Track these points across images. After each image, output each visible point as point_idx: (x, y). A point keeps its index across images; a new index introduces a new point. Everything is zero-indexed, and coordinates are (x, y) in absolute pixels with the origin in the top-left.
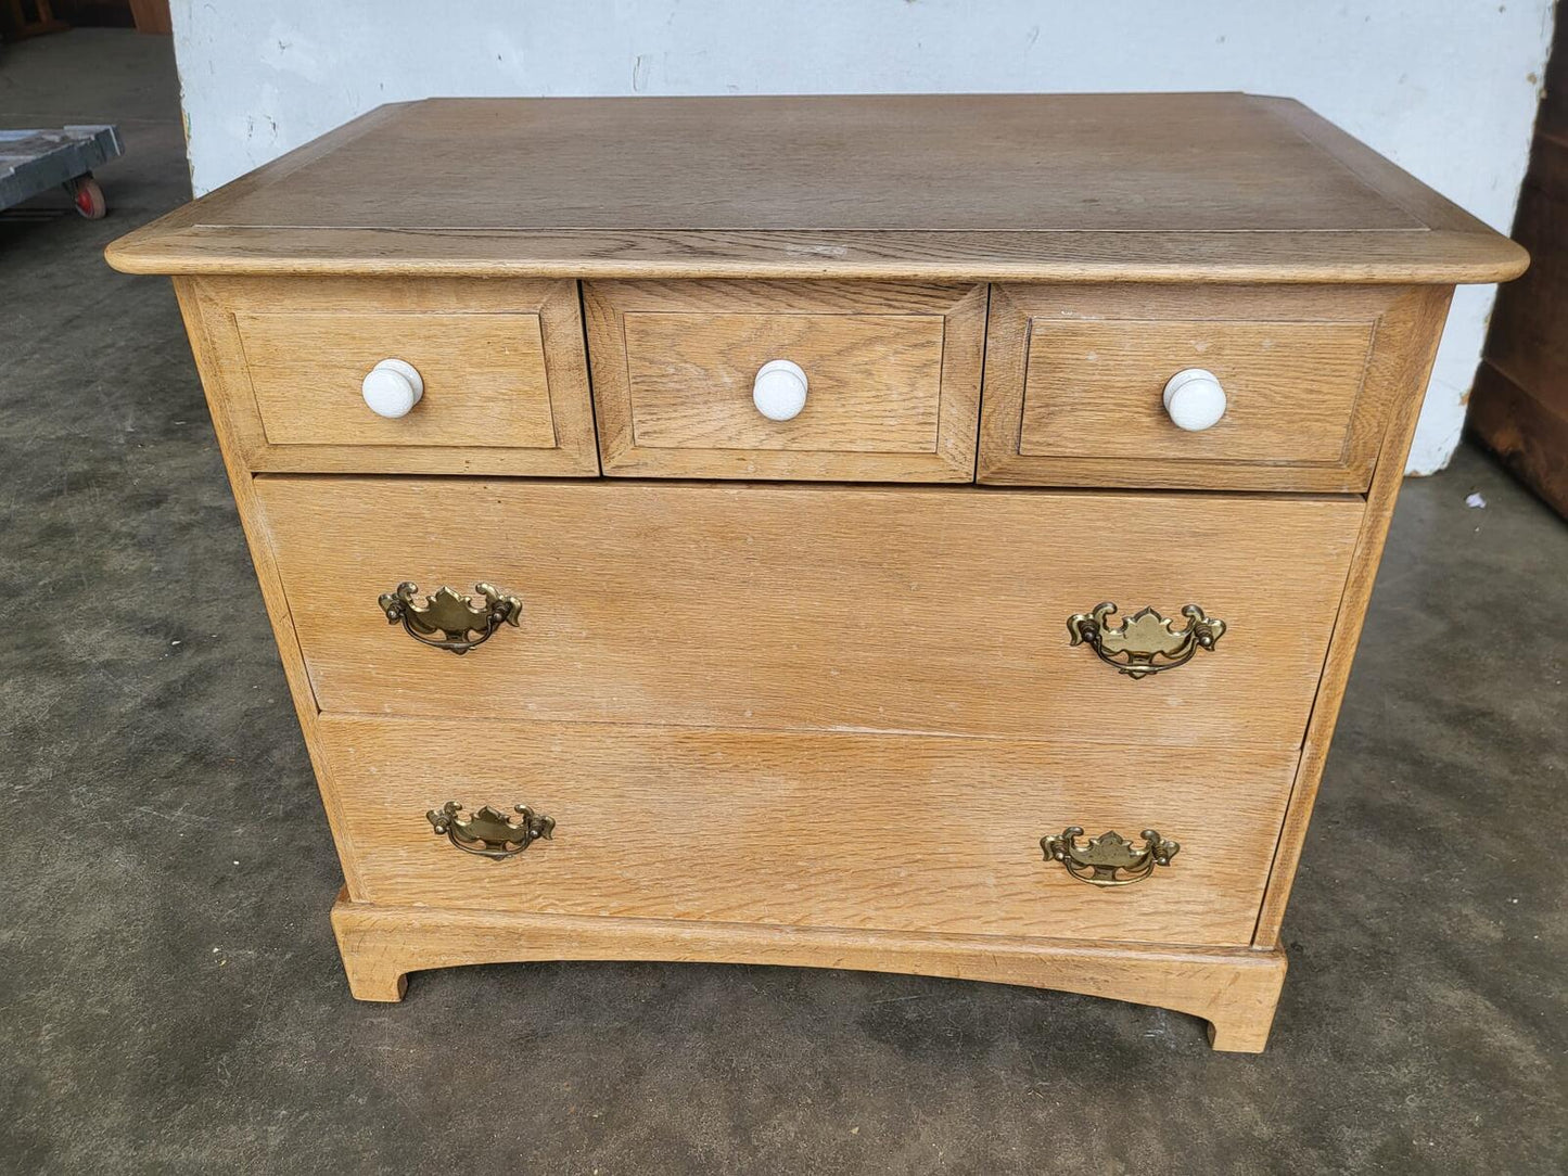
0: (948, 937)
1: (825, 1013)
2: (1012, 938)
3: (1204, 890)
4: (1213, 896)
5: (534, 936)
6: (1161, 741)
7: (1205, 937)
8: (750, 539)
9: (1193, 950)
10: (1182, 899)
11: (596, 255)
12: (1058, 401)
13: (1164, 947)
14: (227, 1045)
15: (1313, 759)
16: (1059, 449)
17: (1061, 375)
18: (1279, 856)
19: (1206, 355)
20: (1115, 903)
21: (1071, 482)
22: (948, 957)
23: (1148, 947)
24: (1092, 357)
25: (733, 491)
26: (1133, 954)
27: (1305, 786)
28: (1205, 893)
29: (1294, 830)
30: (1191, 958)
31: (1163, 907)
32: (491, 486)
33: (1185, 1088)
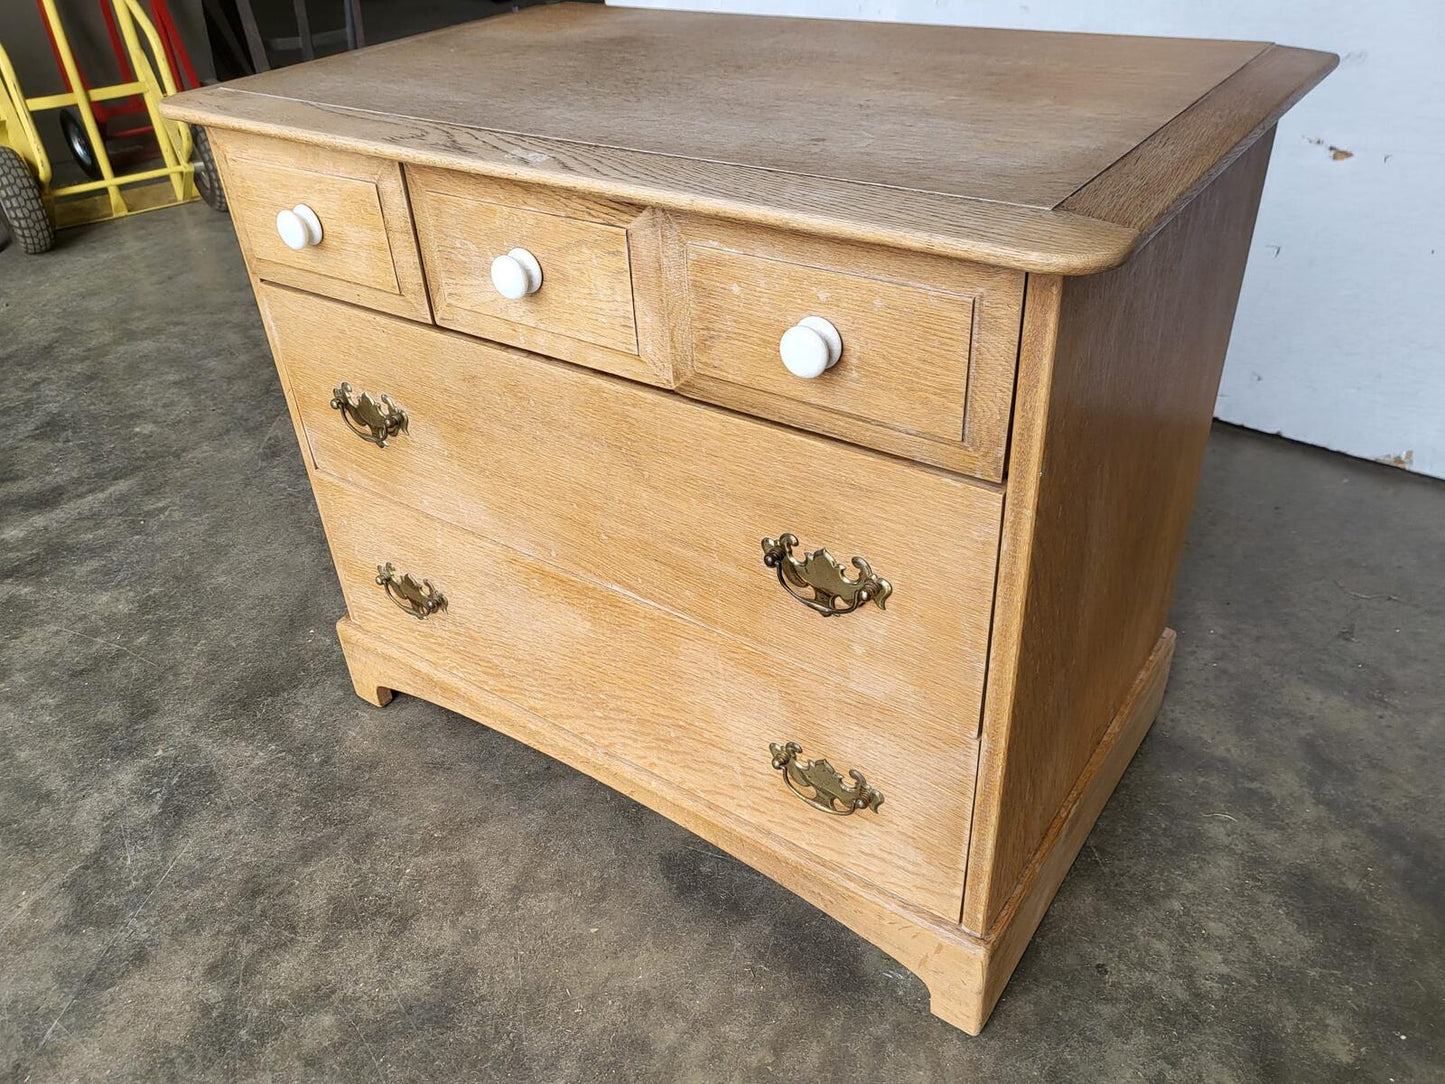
0: (711, 806)
1: (643, 838)
2: (759, 829)
3: (912, 851)
4: (919, 860)
5: (445, 689)
6: (852, 685)
7: (918, 898)
8: (532, 402)
9: (905, 905)
10: (893, 851)
11: (392, 140)
12: (717, 326)
13: (881, 892)
14: (274, 693)
15: (992, 754)
16: (725, 374)
17: (714, 301)
18: (973, 843)
19: (827, 304)
20: (837, 831)
21: (744, 409)
22: (708, 823)
23: (868, 885)
24: (736, 289)
25: (515, 357)
26: (852, 886)
27: (988, 781)
28: (912, 854)
29: (984, 820)
30: (901, 911)
31: (877, 852)
32: (378, 318)
33: (881, 1030)
